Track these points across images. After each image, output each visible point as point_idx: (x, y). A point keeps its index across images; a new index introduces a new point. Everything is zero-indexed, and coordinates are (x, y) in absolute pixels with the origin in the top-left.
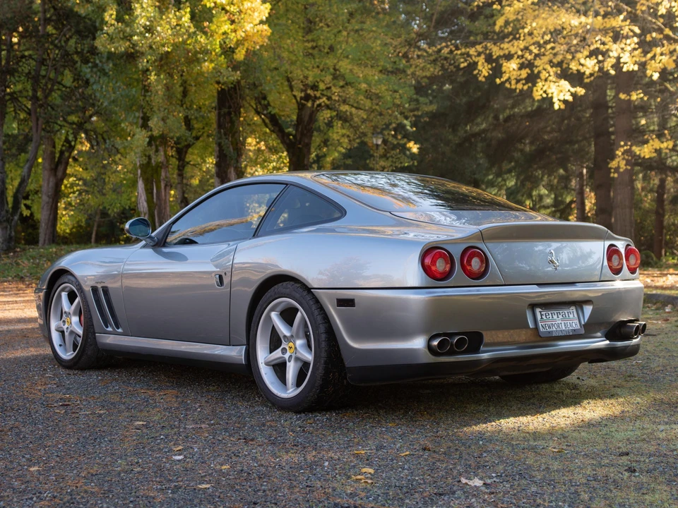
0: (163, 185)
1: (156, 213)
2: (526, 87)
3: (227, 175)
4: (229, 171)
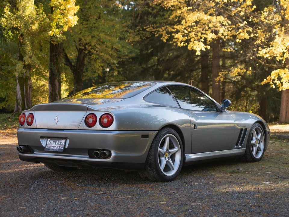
0: (28, 87)
1: (25, 99)
3: (54, 83)
4: (55, 81)
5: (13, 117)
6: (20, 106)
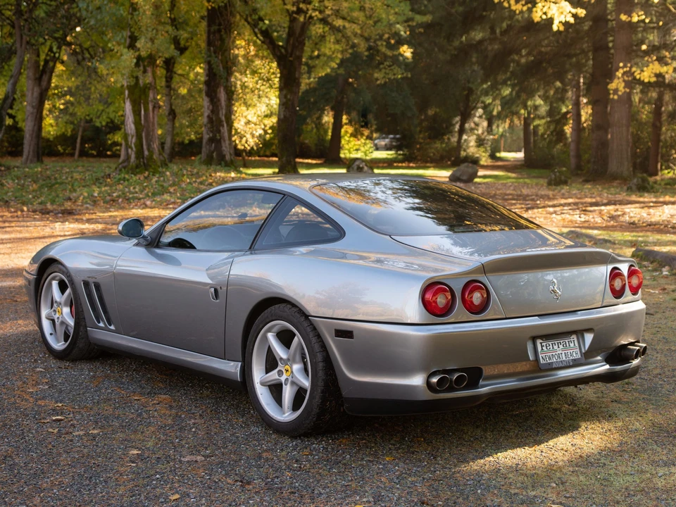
0: (151, 107)
1: (144, 135)
2: (525, 8)
3: (216, 95)
4: (218, 90)
5: (116, 174)
6: (132, 149)
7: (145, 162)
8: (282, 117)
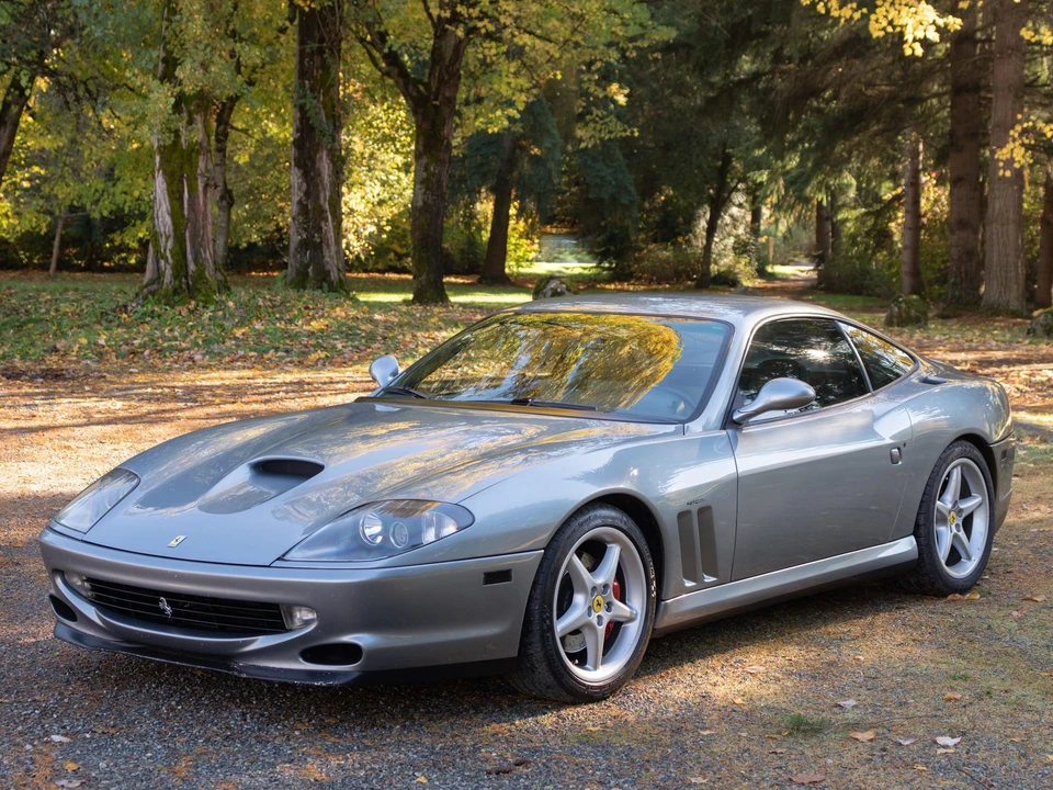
0: (200, 185)
1: (187, 234)
2: (857, 16)
3: (314, 163)
4: (318, 157)
5: (138, 304)
6: (167, 261)
7: (191, 283)
8: (420, 203)
